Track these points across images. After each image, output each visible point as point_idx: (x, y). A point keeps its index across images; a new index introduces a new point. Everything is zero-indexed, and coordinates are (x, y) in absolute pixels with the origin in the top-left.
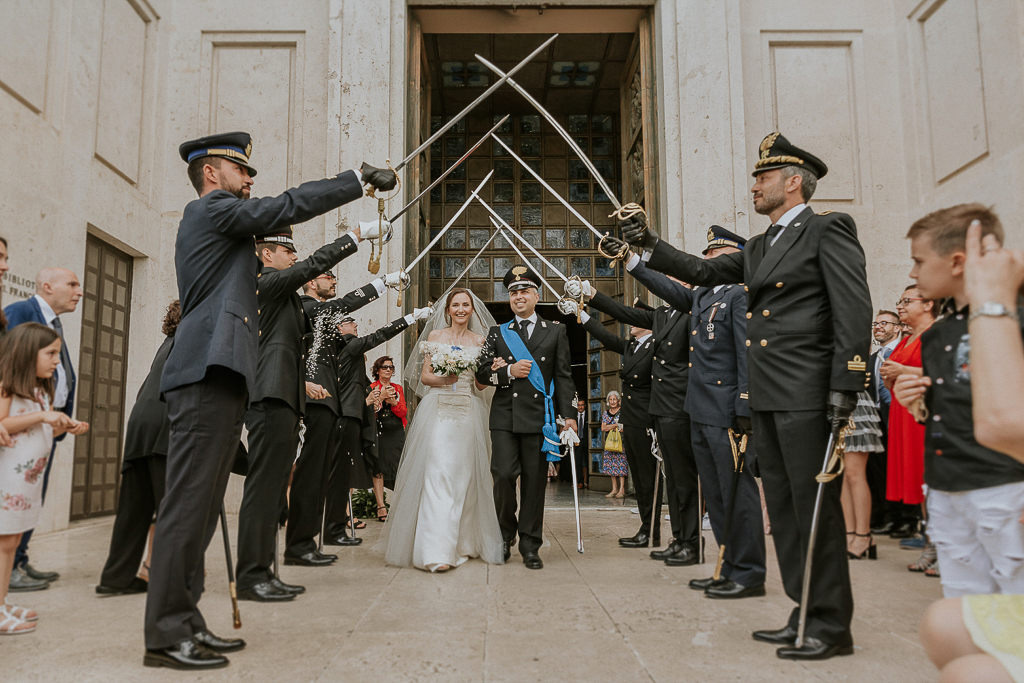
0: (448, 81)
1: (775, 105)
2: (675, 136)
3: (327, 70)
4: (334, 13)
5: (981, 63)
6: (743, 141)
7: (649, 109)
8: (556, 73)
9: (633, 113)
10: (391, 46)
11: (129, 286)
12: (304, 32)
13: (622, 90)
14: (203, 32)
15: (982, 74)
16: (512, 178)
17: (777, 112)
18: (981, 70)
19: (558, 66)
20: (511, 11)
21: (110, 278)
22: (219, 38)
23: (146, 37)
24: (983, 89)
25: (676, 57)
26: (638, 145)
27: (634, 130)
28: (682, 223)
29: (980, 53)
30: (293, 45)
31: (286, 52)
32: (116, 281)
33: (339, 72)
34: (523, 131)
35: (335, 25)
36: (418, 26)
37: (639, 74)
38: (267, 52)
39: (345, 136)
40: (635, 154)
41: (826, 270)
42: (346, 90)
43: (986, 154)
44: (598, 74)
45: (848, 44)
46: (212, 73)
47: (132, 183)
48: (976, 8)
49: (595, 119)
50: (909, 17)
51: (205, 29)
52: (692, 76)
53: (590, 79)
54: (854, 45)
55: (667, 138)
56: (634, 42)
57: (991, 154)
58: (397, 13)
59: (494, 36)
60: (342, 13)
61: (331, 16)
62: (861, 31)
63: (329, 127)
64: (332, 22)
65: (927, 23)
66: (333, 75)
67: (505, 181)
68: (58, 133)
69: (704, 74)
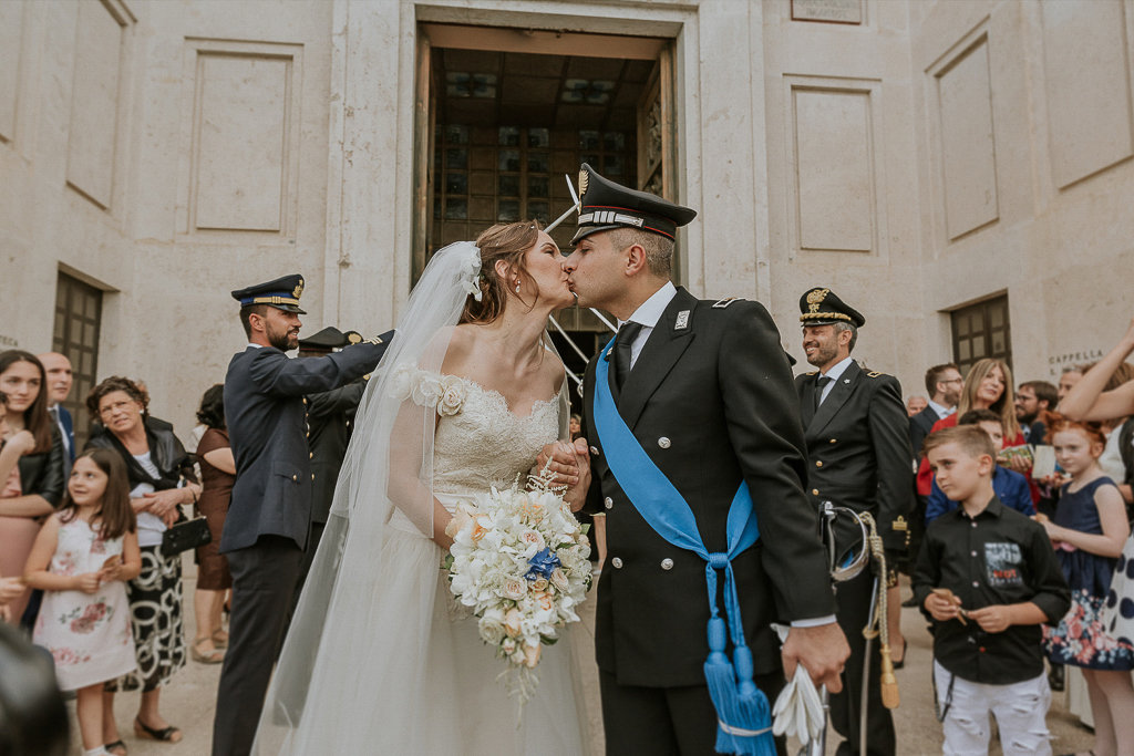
0: (452, 90)
1: (796, 151)
2: (696, 178)
3: (328, 90)
4: (338, 28)
5: (993, 130)
6: (765, 189)
7: (670, 145)
8: (569, 90)
9: (651, 143)
10: (400, 66)
11: (97, 323)
12: (302, 45)
13: (639, 115)
14: (187, 38)
15: (993, 139)
16: (517, 194)
17: (797, 157)
18: (993, 136)
19: (571, 83)
20: (528, 32)
21: (78, 317)
22: (205, 46)
23: (122, 43)
24: (994, 155)
25: (699, 96)
26: (656, 178)
27: (652, 162)
28: (703, 270)
29: (992, 120)
30: (290, 58)
31: (281, 65)
32: (84, 320)
33: (342, 95)
34: (531, 145)
35: (339, 42)
36: (427, 42)
37: (659, 104)
38: (260, 64)
39: (347, 164)
40: (653, 187)
41: (874, 431)
42: (349, 113)
43: (996, 221)
44: (613, 93)
45: (868, 92)
46: (196, 84)
47: (102, 208)
48: (989, 75)
49: (607, 136)
50: (926, 71)
51: (189, 35)
52: (714, 117)
53: (604, 98)
54: (873, 94)
55: (688, 180)
56: (654, 71)
57: (1001, 222)
58: (405, 32)
59: (505, 53)
60: (346, 29)
61: (334, 31)
62: (880, 80)
63: (331, 154)
64: (335, 39)
65: (944, 80)
66: (336, 97)
67: (510, 198)
68: (28, 163)
69: (727, 117)
